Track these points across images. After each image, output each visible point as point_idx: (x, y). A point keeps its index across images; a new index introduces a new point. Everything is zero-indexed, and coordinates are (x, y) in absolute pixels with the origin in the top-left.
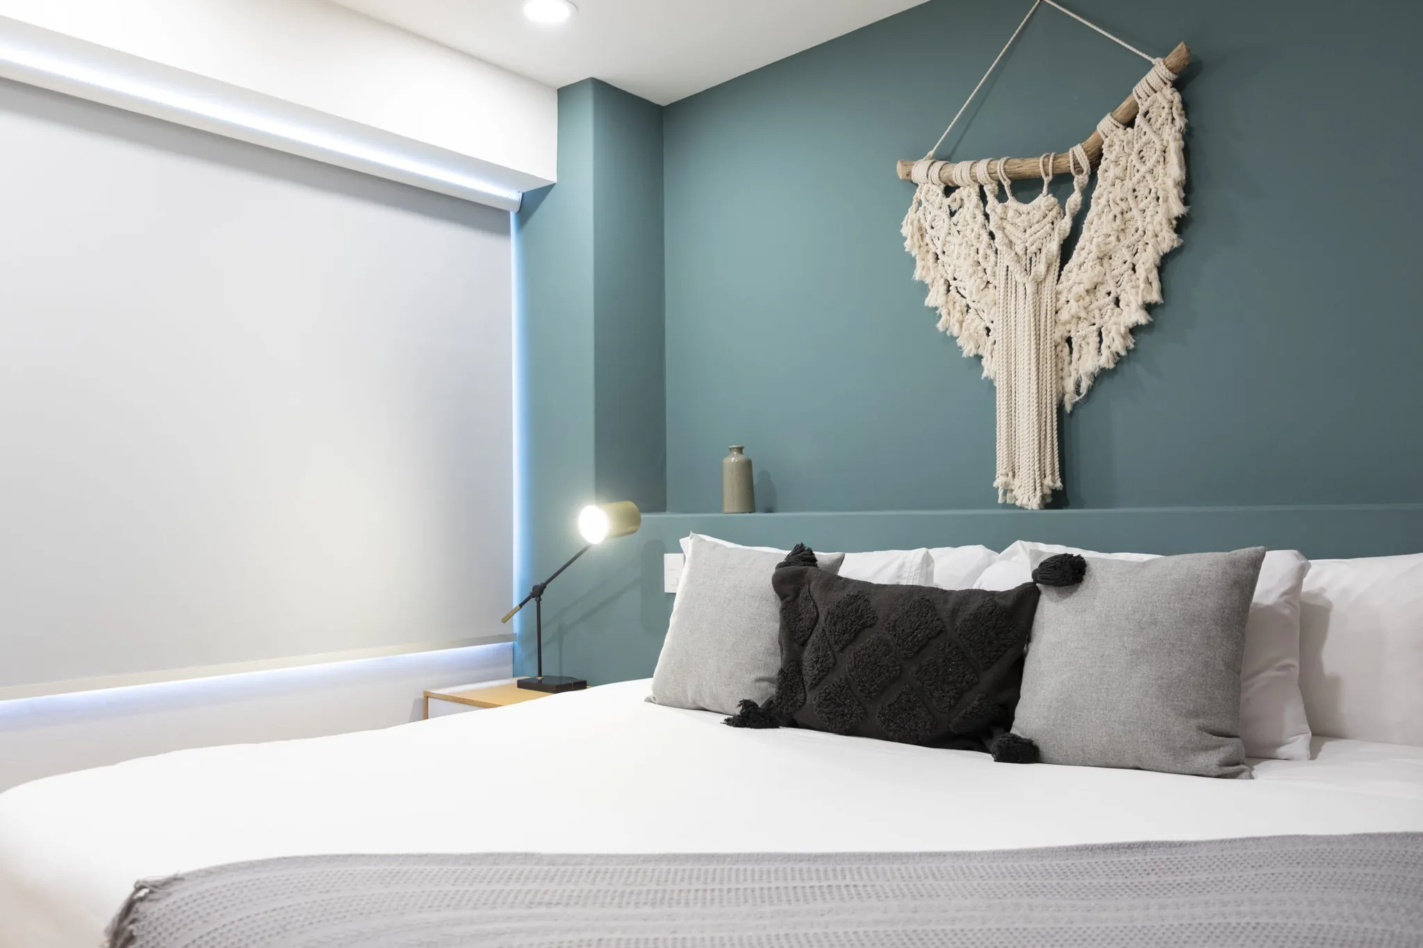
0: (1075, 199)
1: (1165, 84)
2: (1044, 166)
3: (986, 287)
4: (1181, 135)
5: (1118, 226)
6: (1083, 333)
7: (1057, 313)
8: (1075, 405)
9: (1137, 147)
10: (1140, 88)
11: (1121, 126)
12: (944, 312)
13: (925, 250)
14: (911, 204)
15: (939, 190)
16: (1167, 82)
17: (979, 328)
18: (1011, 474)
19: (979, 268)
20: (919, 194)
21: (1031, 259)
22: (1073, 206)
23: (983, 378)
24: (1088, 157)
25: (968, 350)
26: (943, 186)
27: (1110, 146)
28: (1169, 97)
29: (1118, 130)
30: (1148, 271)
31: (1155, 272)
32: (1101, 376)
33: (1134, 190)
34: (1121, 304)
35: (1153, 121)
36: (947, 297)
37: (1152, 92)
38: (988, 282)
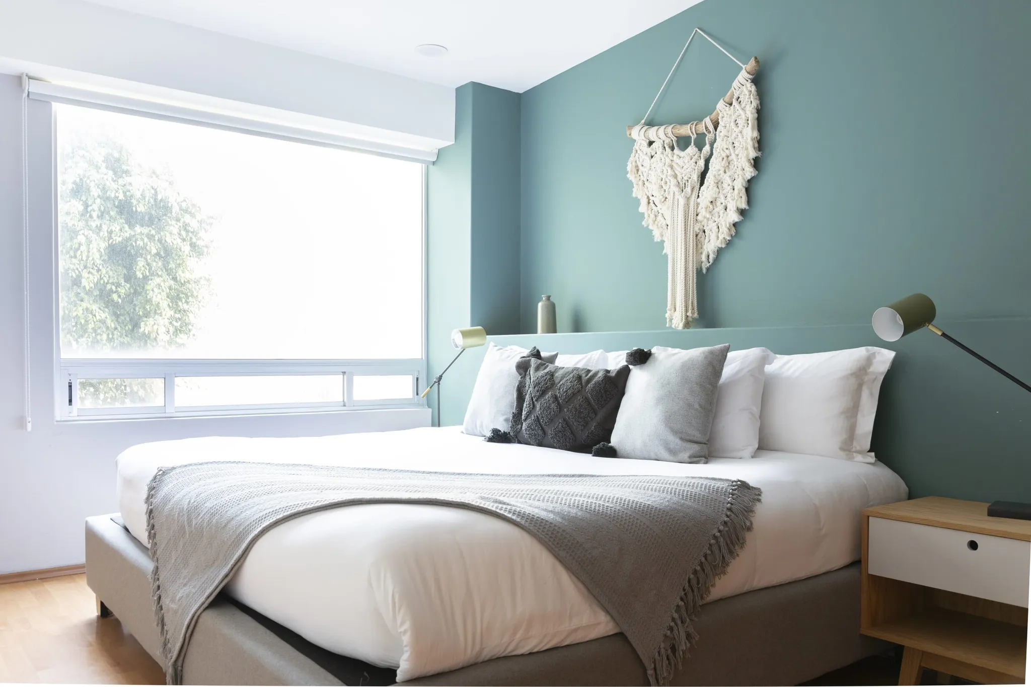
0: (707, 148)
1: (747, 81)
2: (691, 129)
3: (665, 200)
4: (756, 111)
5: (724, 164)
6: (711, 227)
7: (697, 215)
8: (708, 269)
9: (733, 118)
10: (735, 84)
11: (728, 105)
12: (646, 216)
13: (638, 179)
14: (632, 152)
15: (645, 144)
16: (748, 79)
17: (663, 225)
18: (673, 309)
19: (662, 189)
20: (636, 147)
21: (685, 184)
22: (705, 153)
23: (663, 254)
24: (713, 123)
25: (657, 238)
26: (648, 141)
27: (723, 117)
28: (749, 88)
29: (726, 107)
30: (740, 191)
31: (744, 190)
32: (720, 252)
33: (733, 143)
34: (728, 210)
35: (741, 102)
36: (648, 206)
37: (741, 85)
38: (666, 198)
